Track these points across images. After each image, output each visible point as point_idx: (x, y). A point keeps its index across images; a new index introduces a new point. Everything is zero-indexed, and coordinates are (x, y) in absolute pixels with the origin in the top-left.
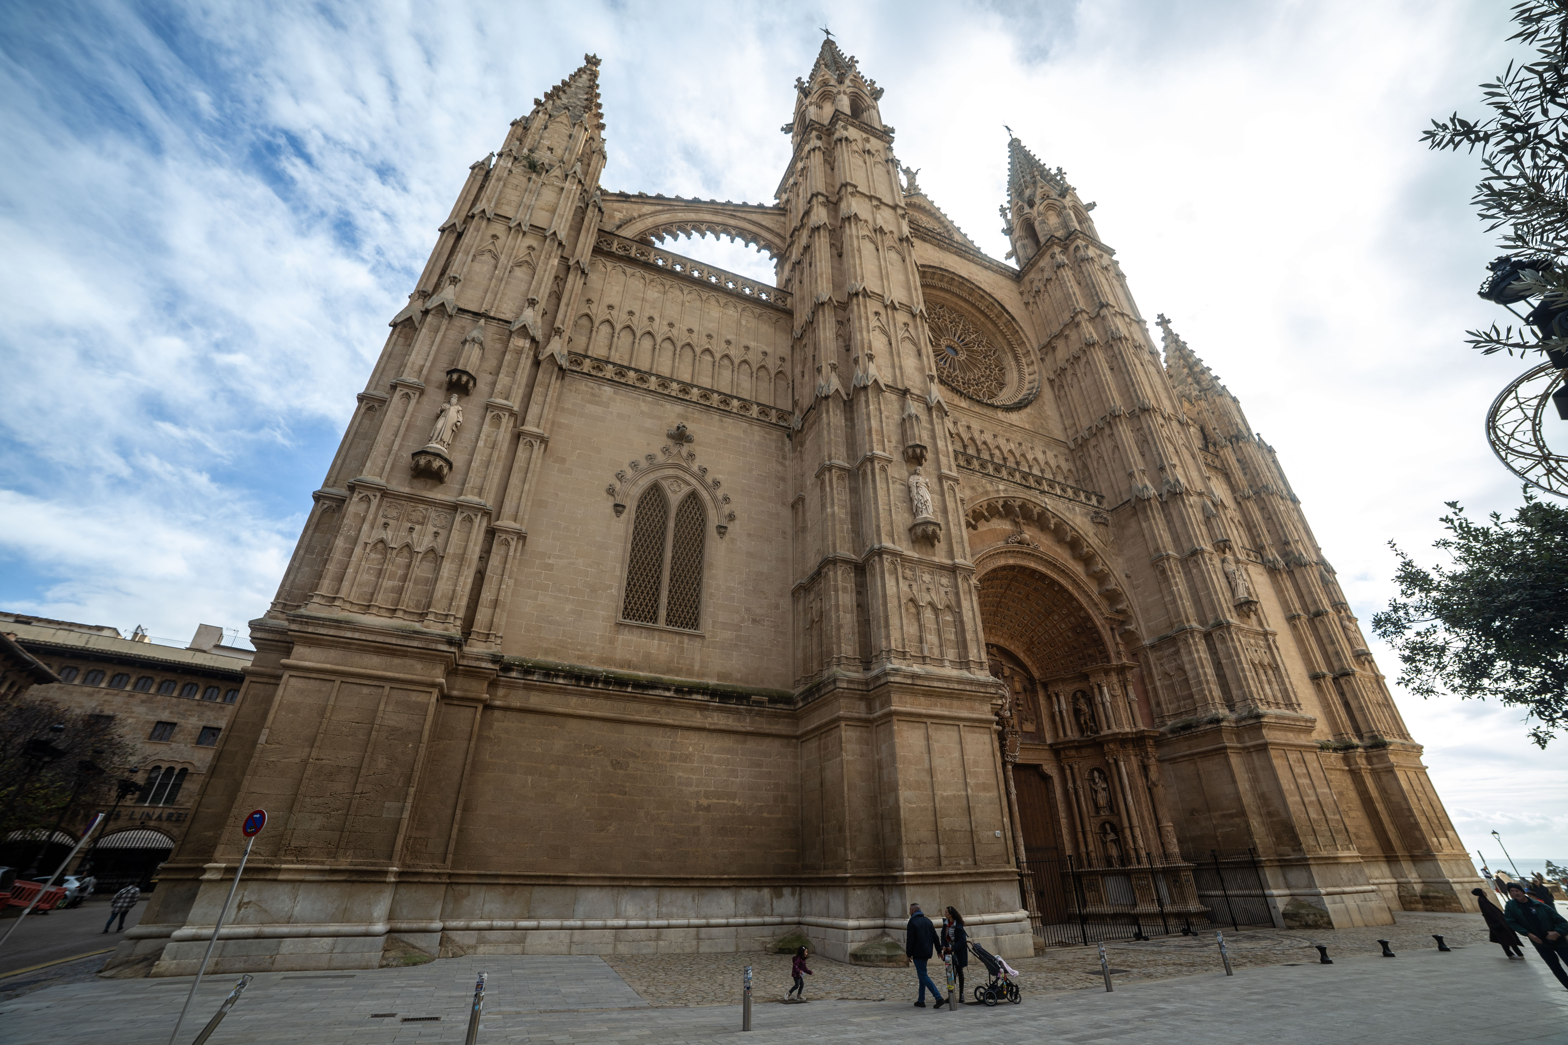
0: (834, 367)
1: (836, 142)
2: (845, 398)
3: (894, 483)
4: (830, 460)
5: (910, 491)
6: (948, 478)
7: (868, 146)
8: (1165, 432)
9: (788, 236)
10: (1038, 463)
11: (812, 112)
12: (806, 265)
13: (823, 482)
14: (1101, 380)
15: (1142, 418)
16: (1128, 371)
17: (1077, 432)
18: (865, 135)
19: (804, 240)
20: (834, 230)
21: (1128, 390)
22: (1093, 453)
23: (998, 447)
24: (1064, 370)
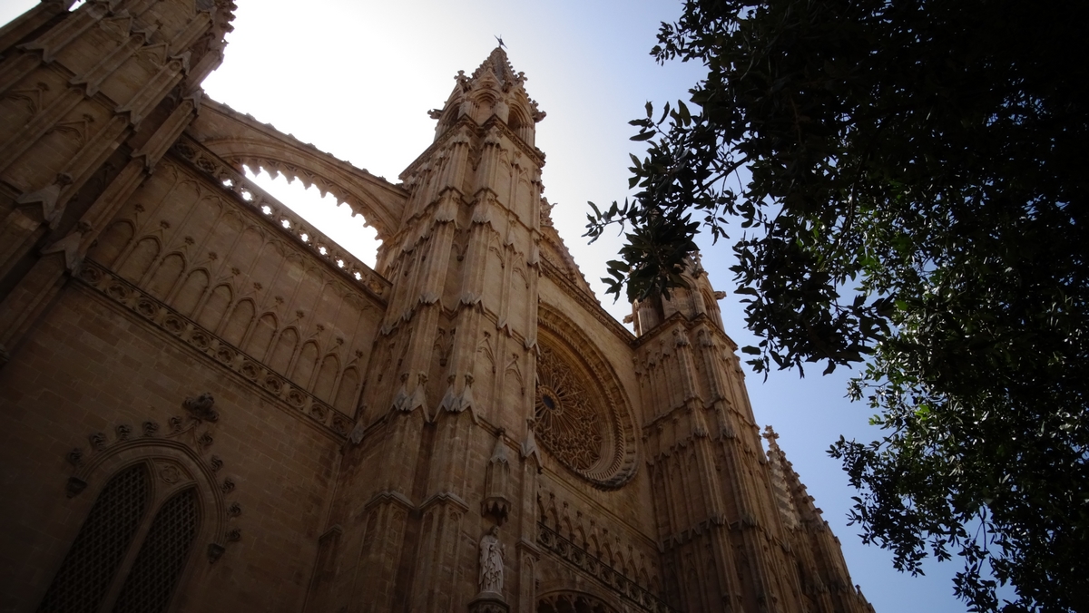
0: (423, 380)
1: (486, 145)
2: (428, 418)
3: (463, 539)
4: (390, 490)
5: (480, 555)
6: (528, 549)
7: (517, 161)
8: (768, 557)
9: (404, 221)
10: (622, 560)
11: (467, 108)
12: (417, 257)
13: (374, 516)
14: (706, 479)
15: (745, 535)
16: (736, 476)
17: (670, 533)
18: (517, 149)
19: (423, 231)
20: (461, 231)
21: (734, 497)
22: (685, 562)
23: (580, 529)
24: (666, 457)
